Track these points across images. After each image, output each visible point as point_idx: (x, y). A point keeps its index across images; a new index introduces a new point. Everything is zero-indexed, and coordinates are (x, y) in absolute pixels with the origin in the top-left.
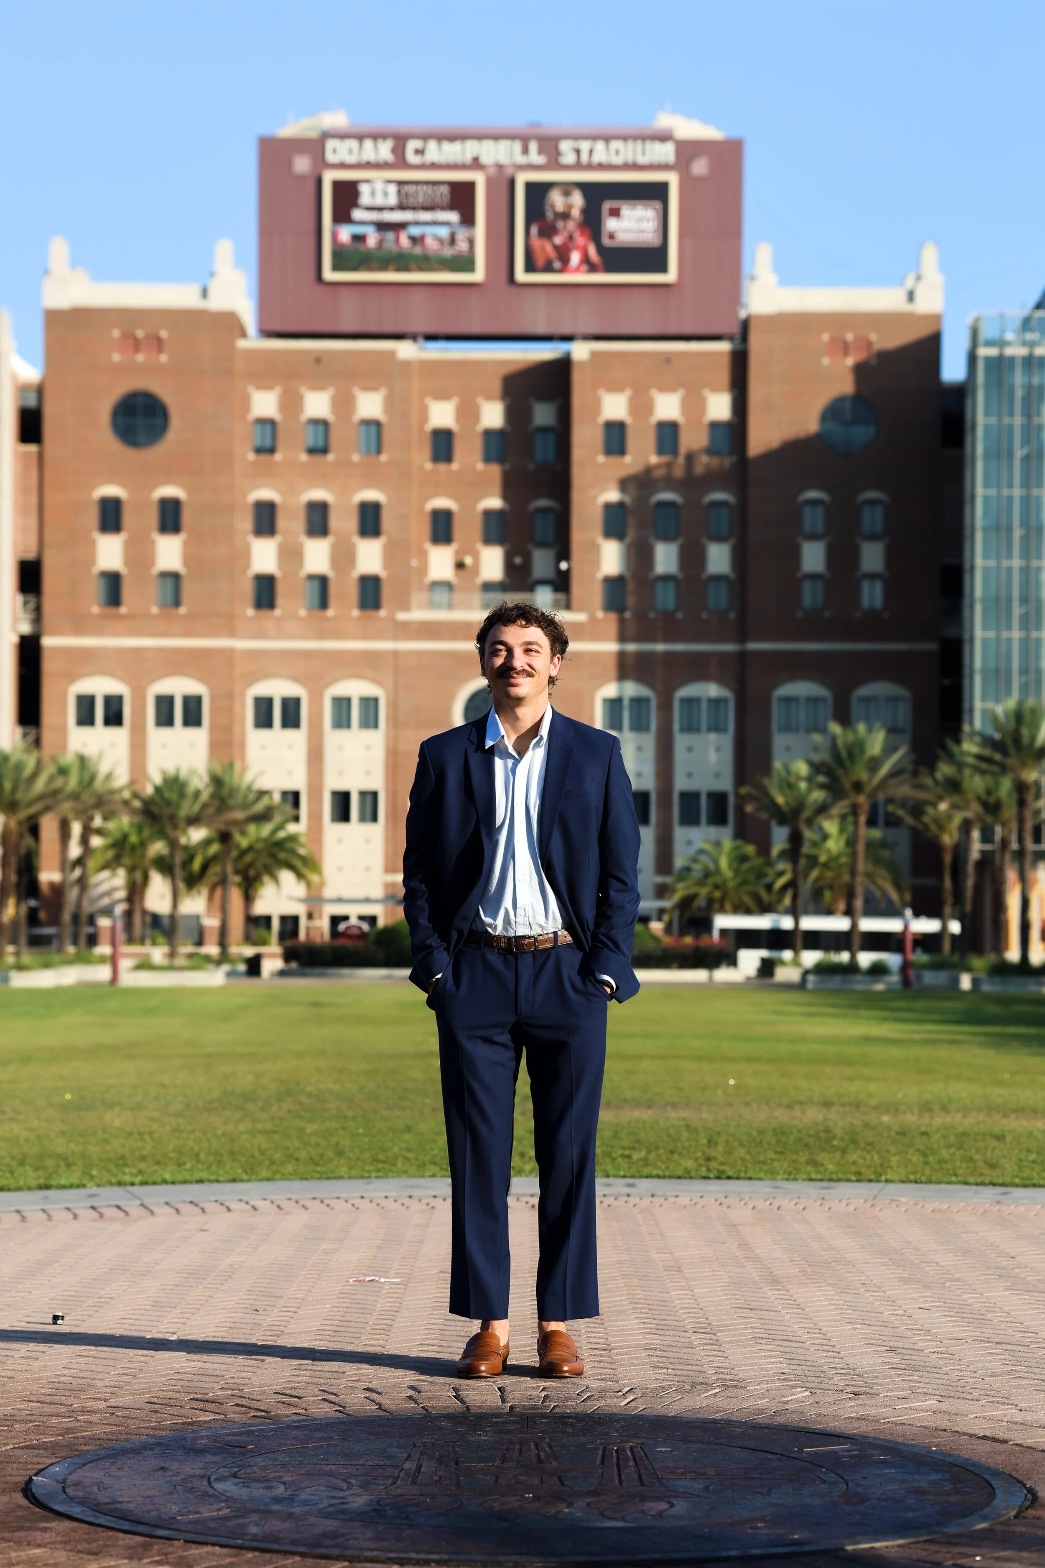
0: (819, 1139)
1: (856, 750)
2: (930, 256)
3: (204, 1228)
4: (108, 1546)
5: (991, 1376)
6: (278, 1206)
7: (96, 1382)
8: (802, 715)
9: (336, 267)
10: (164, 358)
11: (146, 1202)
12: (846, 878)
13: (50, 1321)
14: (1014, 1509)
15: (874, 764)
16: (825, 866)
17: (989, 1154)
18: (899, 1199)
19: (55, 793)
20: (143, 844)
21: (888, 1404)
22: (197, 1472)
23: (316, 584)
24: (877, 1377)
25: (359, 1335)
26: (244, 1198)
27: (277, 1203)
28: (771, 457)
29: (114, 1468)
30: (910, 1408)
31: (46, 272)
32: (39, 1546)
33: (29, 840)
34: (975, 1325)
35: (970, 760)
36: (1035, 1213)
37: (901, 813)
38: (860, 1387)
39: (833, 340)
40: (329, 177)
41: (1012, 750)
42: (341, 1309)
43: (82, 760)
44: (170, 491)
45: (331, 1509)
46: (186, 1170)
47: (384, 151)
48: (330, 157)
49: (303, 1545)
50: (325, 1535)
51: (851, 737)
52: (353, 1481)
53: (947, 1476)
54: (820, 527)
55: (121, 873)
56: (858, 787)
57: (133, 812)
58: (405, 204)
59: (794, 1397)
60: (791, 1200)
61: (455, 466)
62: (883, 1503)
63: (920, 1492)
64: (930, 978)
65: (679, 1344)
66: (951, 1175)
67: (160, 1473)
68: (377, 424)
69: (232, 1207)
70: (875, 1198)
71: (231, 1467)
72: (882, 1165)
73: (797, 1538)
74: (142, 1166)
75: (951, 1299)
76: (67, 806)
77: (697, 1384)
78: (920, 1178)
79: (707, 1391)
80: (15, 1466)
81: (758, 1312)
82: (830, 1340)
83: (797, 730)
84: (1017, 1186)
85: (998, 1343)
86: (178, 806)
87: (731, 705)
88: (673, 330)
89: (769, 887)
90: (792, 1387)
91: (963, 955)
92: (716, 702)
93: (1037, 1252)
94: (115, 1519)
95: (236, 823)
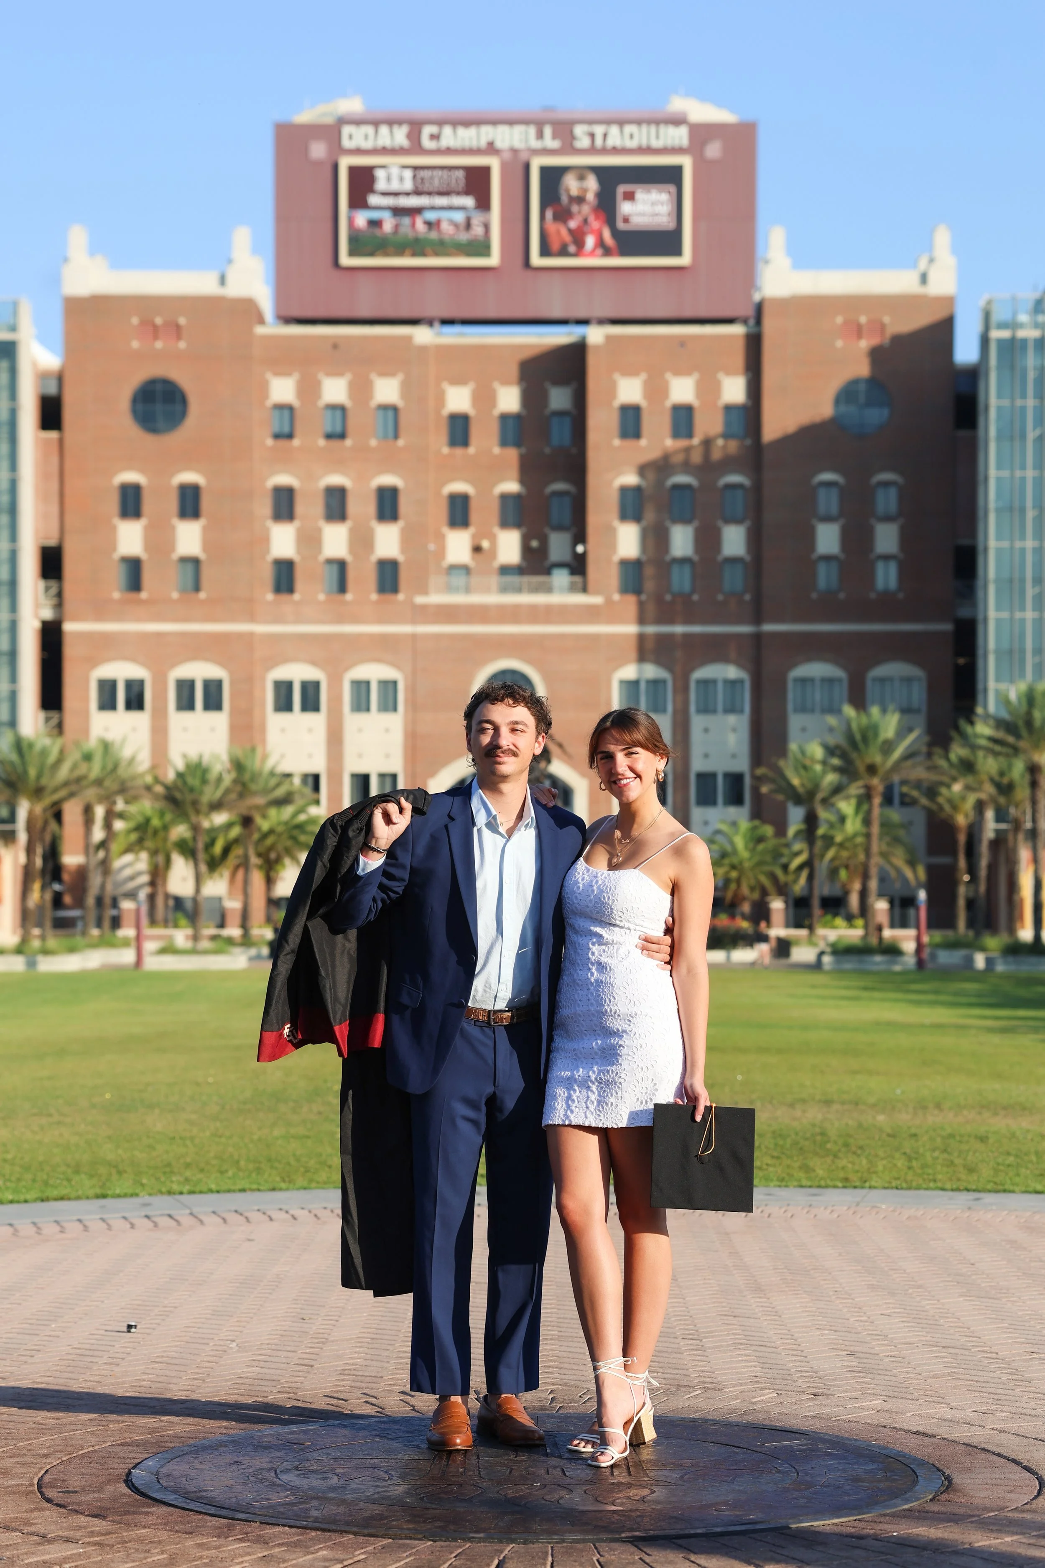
0: (815, 1142)
1: (869, 733)
2: (942, 238)
3: (251, 1238)
4: (197, 1527)
5: (933, 1378)
6: (316, 1216)
7: (171, 1386)
8: (818, 695)
9: (352, 253)
10: (182, 345)
11: (195, 1210)
12: (862, 857)
13: (125, 1329)
14: (931, 1494)
15: (887, 747)
16: (841, 845)
17: (969, 1158)
18: (879, 1205)
19: (79, 780)
20: (166, 828)
21: (840, 1403)
22: (265, 1465)
23: (335, 568)
24: (835, 1380)
25: (393, 1342)
26: (285, 1207)
27: (314, 1212)
28: (786, 441)
29: (196, 1462)
30: (859, 1408)
31: (66, 260)
32: (144, 1527)
33: (53, 825)
34: (927, 1330)
35: (983, 742)
36: (1000, 1219)
37: (915, 793)
38: (819, 1388)
39: (846, 323)
40: (345, 163)
41: (1024, 732)
42: (377, 1318)
43: (106, 746)
44: (189, 477)
45: (376, 1496)
46: (229, 1178)
47: (400, 137)
48: (346, 143)
49: (355, 1526)
50: (373, 1518)
51: (864, 720)
52: (393, 1473)
53: (881, 1466)
54: (834, 509)
55: (144, 856)
56: (872, 769)
57: (156, 797)
58: (420, 188)
59: (762, 1398)
60: (780, 1208)
61: (471, 450)
62: (825, 1489)
63: (856, 1479)
64: (945, 957)
65: (670, 1350)
66: (930, 1181)
67: (235, 1466)
68: (395, 409)
69: (273, 1217)
70: (858, 1204)
71: (292, 1462)
72: (869, 1169)
73: (752, 1519)
74: (188, 1173)
75: (910, 1306)
76: (90, 793)
77: (681, 1386)
78: (901, 1184)
79: (690, 1393)
80: (116, 1460)
81: (740, 1319)
82: (799, 1345)
83: (812, 711)
84: (990, 1191)
85: (944, 1347)
86: (201, 793)
87: (747, 686)
88: (688, 313)
89: (785, 867)
90: (762, 1389)
91: (978, 934)
92: (732, 684)
93: (995, 1259)
94: (202, 1505)
95: (257, 808)
